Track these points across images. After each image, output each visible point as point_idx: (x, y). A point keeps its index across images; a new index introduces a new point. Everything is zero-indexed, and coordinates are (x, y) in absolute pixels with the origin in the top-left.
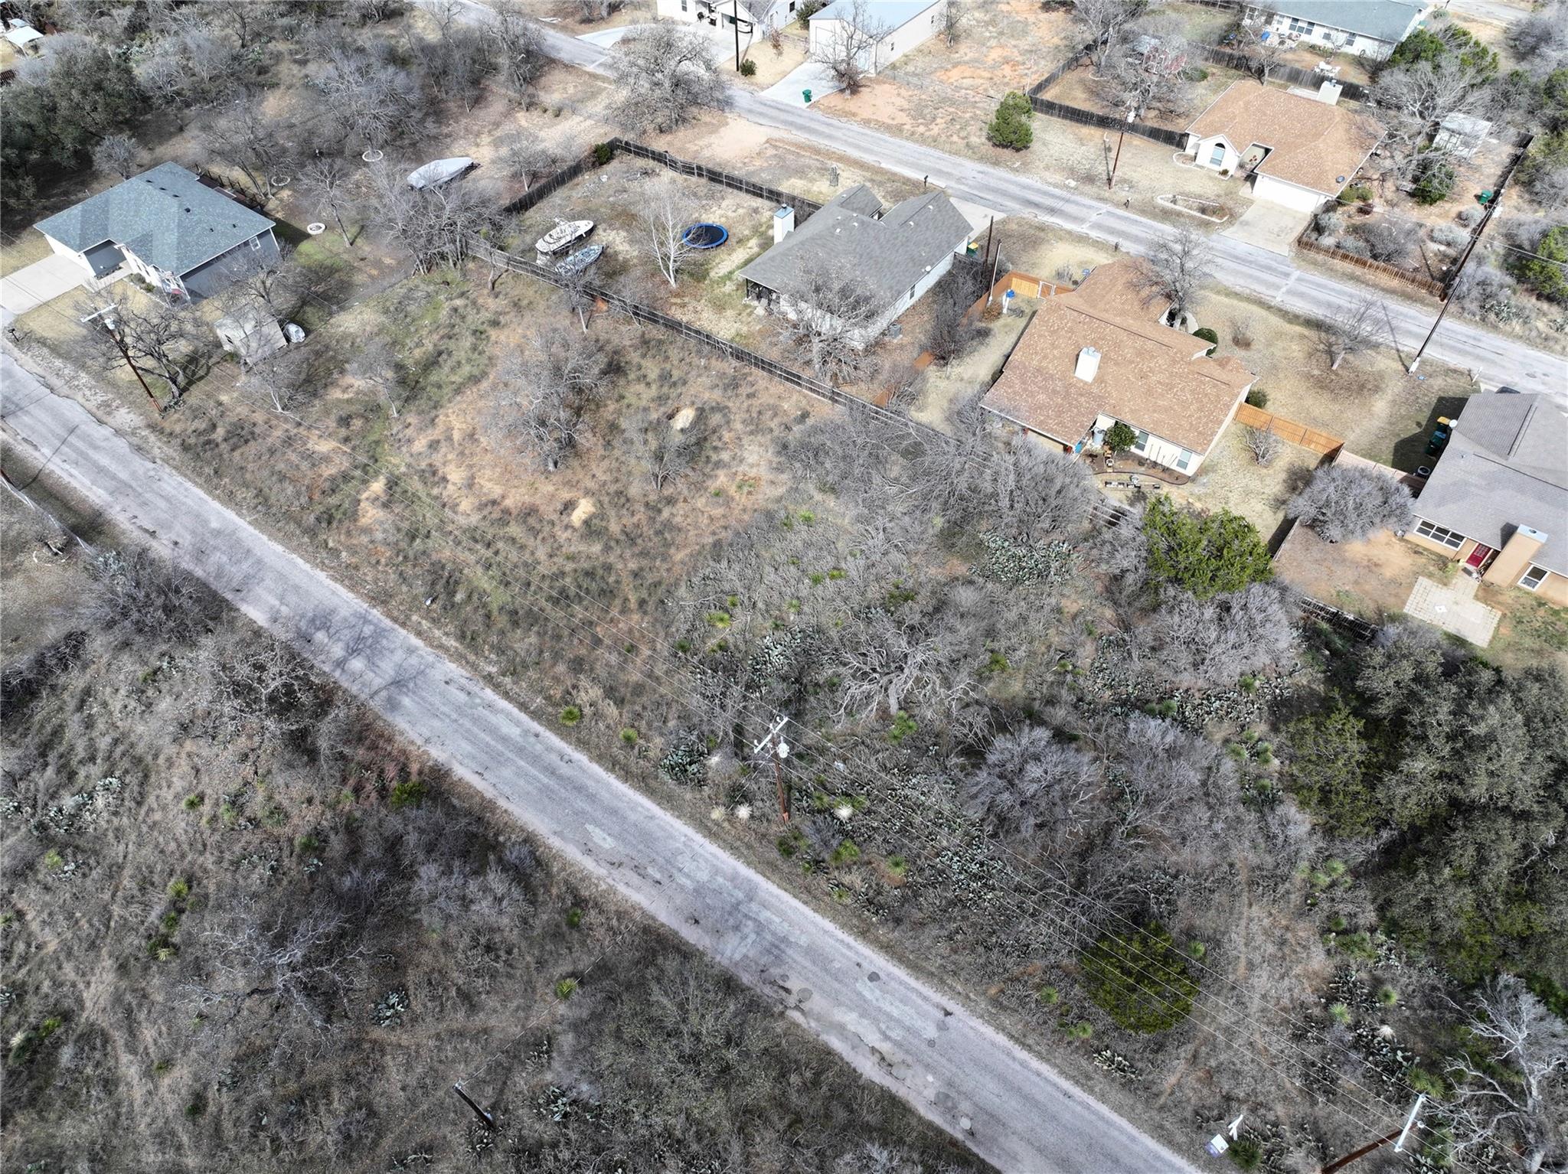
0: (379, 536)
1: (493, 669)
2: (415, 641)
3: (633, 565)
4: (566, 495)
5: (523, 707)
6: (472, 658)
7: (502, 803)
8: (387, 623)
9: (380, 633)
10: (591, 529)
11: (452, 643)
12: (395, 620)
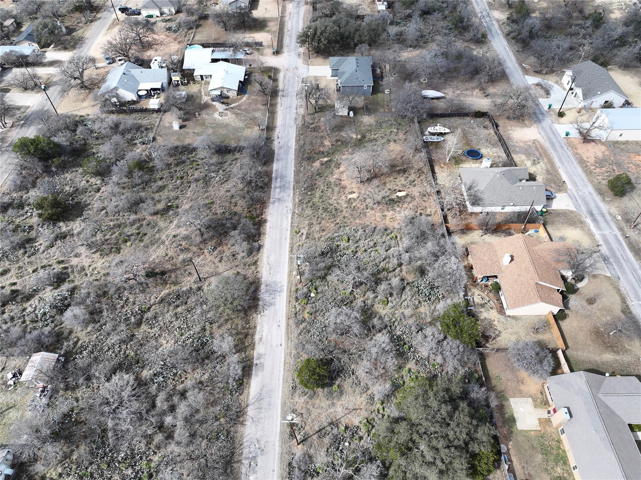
0: (313, 169)
1: (297, 212)
2: (292, 195)
3: (346, 215)
4: (355, 190)
5: (292, 223)
6: (296, 206)
7: (267, 236)
8: (292, 187)
9: (289, 188)
10: (349, 201)
11: (297, 200)
12: (294, 187)
